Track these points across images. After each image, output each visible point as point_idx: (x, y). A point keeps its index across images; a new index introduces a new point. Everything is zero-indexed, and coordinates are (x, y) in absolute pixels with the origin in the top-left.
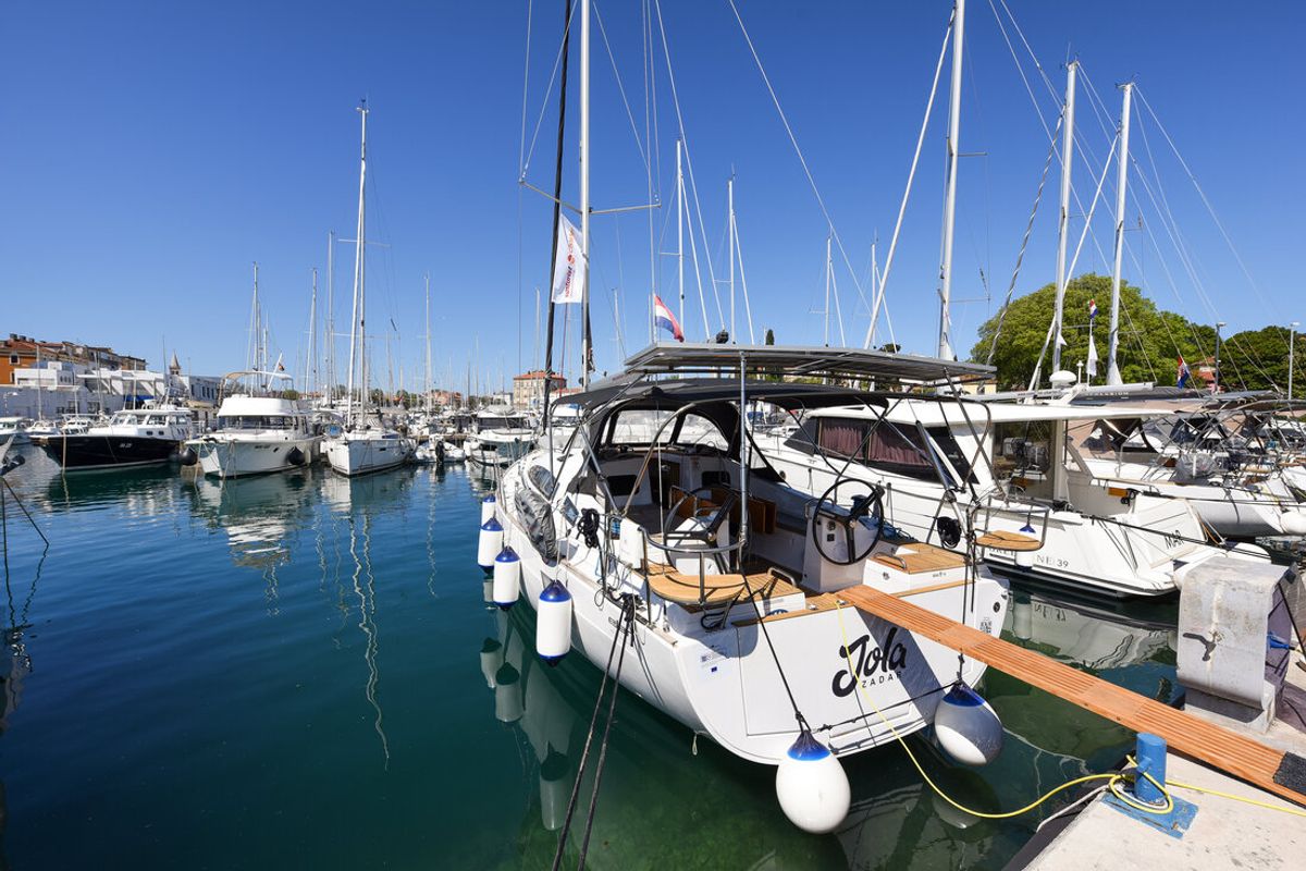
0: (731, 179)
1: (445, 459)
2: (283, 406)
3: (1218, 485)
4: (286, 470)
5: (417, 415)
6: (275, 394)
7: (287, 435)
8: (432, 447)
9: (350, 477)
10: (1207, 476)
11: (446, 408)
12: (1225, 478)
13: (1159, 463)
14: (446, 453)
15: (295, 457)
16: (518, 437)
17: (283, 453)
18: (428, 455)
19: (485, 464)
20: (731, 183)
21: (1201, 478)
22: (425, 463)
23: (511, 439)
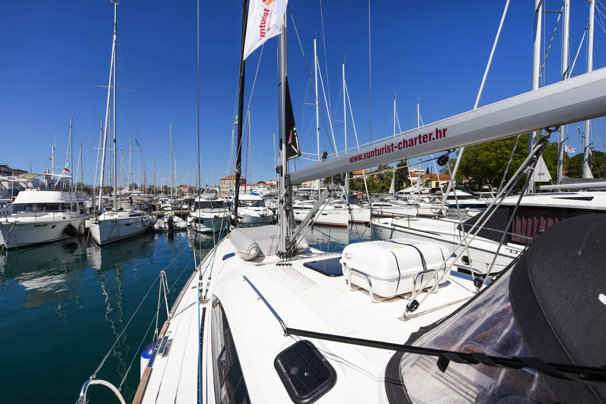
0: (344, 63)
1: (174, 228)
2: (62, 196)
4: (62, 240)
5: (166, 199)
6: (57, 189)
7: (64, 216)
8: (166, 220)
9: (101, 246)
11: (186, 194)
14: (174, 224)
15: (69, 230)
17: (60, 228)
18: (163, 226)
19: (197, 232)
20: (343, 65)
22: (160, 231)
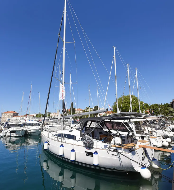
3: (161, 130)
10: (159, 129)
12: (161, 129)
13: (153, 127)
16: (23, 129)
21: (158, 129)
23: (21, 129)
